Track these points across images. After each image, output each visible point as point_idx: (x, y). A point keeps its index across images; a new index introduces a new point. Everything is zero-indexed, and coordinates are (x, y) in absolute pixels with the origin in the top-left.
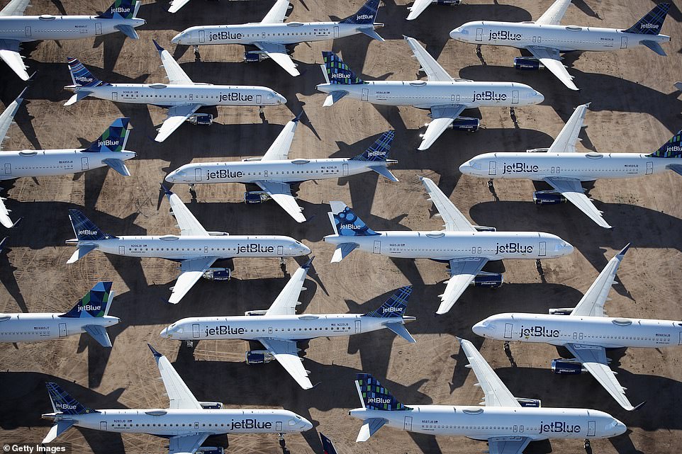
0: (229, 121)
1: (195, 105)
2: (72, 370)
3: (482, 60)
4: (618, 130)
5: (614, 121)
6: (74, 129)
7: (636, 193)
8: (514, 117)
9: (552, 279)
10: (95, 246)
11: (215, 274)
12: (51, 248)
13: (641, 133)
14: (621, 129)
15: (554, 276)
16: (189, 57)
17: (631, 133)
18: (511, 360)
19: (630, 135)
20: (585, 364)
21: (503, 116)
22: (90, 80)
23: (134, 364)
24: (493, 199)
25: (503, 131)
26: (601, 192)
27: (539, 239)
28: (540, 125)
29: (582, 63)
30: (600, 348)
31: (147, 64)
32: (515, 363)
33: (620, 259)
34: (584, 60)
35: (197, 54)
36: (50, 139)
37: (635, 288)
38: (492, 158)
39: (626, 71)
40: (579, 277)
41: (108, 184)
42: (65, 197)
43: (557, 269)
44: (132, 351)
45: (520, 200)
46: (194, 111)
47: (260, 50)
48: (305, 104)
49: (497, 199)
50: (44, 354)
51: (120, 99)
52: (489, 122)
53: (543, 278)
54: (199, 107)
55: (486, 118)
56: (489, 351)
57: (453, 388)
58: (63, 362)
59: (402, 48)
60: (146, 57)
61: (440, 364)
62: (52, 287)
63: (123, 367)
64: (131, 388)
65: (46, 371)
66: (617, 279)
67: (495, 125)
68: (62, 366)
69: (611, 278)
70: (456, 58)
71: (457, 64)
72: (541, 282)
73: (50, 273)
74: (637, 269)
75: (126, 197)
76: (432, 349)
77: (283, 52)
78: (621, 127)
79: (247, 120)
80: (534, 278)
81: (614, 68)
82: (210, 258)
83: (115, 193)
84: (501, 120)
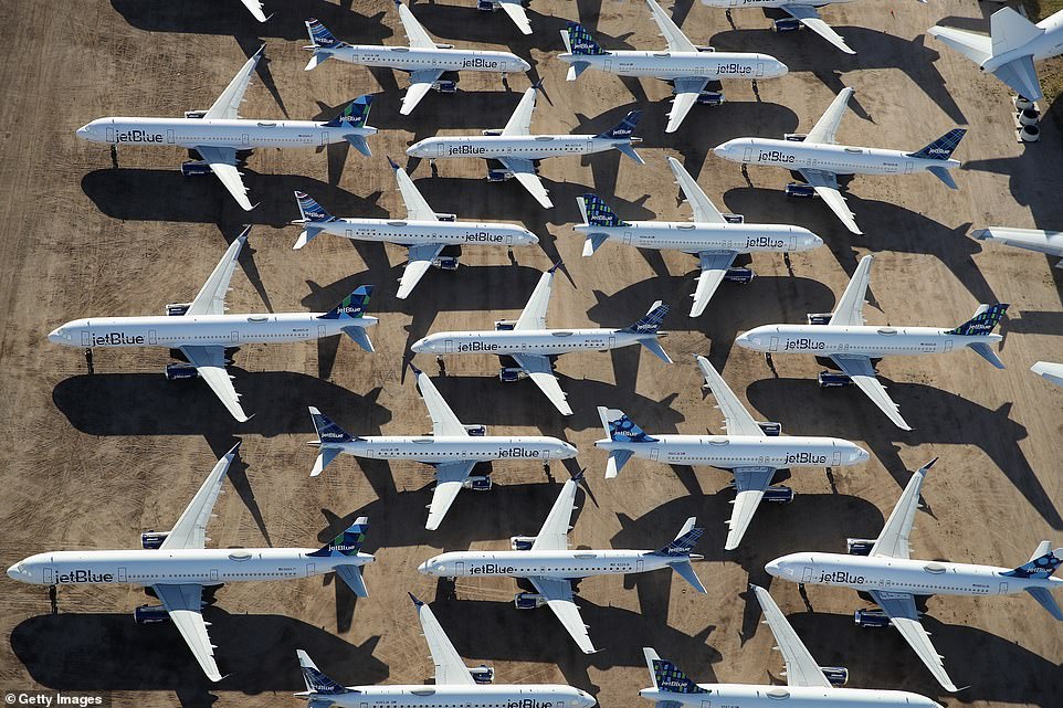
0: (475, 262)
1: (438, 245)
2: (320, 615)
3: (748, 181)
4: (903, 281)
5: (898, 269)
6: (302, 270)
7: (929, 369)
8: (788, 262)
9: (844, 490)
10: (340, 450)
11: (475, 483)
12: (286, 437)
13: (929, 285)
14: (906, 279)
15: (846, 486)
16: (424, 171)
17: (919, 285)
18: (807, 602)
19: (918, 287)
20: (892, 619)
21: (776, 259)
22: (322, 215)
23: (390, 604)
24: (772, 376)
25: (777, 279)
26: (890, 367)
27: (834, 448)
28: (817, 273)
29: (859, 186)
30: (908, 597)
31: (379, 182)
32: (811, 607)
33: (924, 474)
34: (861, 182)
35: (433, 166)
36: (277, 284)
37: (937, 503)
38: (774, 333)
39: (908, 199)
40: (873, 486)
41: (345, 349)
42: (298, 367)
43: (849, 475)
44: (386, 587)
45: (802, 377)
46: (437, 253)
47: (505, 168)
48: (556, 238)
49: (777, 375)
50: (288, 591)
51: (355, 237)
52: (761, 268)
53: (834, 488)
54: (443, 246)
55: (758, 262)
56: (781, 590)
57: (744, 639)
58: (309, 602)
59: (658, 162)
60: (378, 170)
61: (729, 607)
62: (291, 494)
63: (377, 609)
64: (388, 639)
65: (291, 614)
66: (921, 500)
67: (768, 272)
68: (308, 608)
69: (916, 500)
70: (719, 178)
71: (721, 186)
72: (832, 492)
73: (288, 475)
74: (937, 477)
75: (367, 368)
76: (718, 587)
77: (531, 172)
78: (907, 277)
79: (496, 260)
80: (824, 488)
81: (894, 194)
82: (468, 462)
83: (354, 362)
84: (774, 266)
